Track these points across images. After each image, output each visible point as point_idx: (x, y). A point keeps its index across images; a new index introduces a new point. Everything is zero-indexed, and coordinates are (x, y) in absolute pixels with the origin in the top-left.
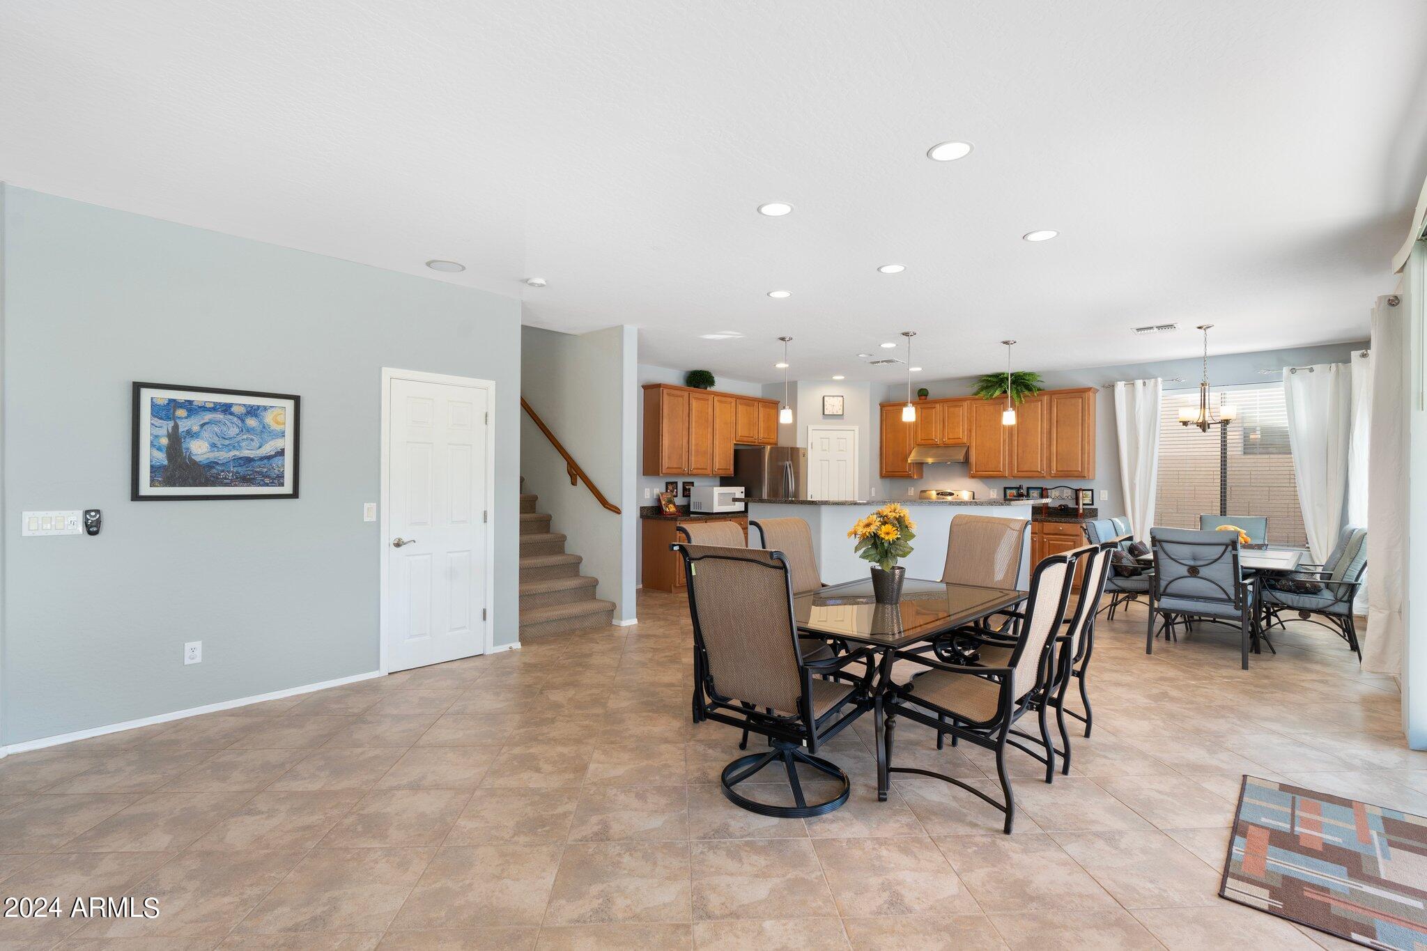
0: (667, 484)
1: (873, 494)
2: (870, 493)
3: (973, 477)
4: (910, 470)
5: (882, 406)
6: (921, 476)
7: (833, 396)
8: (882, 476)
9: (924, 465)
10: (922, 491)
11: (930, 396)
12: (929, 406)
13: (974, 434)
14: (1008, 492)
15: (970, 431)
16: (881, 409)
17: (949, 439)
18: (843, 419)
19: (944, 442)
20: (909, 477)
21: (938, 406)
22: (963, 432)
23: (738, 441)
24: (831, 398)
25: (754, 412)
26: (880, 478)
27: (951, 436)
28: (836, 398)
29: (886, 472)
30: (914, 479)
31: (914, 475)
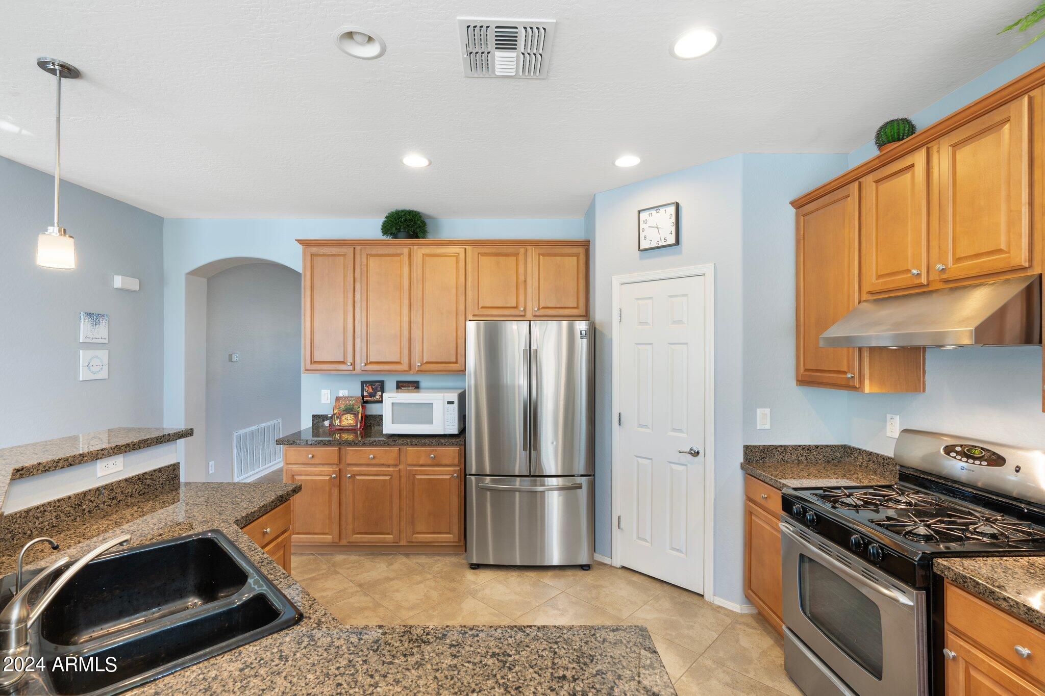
0: (363, 384)
1: (763, 424)
2: (749, 420)
4: (850, 368)
5: (800, 204)
7: (657, 208)
9: (929, 355)
10: (905, 432)
12: (896, 165)
17: (959, 261)
18: (679, 252)
19: (938, 272)
20: (852, 387)
22: (1009, 222)
24: (653, 212)
25: (517, 265)
26: (797, 385)
27: (962, 252)
28: (662, 210)
29: (806, 370)
30: (863, 391)
31: (861, 381)
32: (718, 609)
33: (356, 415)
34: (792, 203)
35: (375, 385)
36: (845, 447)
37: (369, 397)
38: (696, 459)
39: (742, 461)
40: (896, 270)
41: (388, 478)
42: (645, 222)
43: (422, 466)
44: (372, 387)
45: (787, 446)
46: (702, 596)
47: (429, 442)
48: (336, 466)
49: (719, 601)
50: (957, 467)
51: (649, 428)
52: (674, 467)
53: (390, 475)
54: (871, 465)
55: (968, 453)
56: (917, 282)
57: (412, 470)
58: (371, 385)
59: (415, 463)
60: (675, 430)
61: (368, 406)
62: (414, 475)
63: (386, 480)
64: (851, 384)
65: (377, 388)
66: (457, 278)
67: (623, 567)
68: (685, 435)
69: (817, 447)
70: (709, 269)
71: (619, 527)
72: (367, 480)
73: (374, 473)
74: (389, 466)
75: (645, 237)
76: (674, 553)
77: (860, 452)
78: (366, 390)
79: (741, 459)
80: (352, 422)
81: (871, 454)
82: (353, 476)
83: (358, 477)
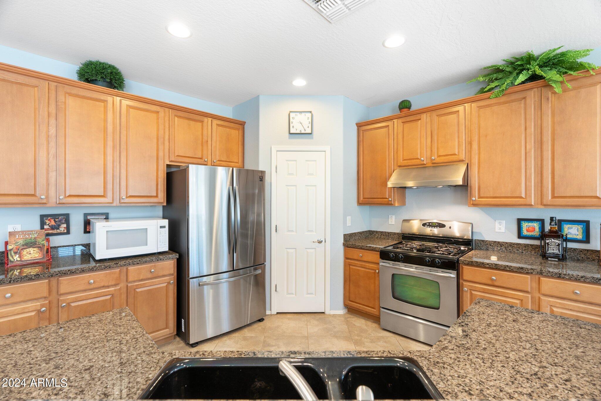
0: (43, 218)
1: (349, 223)
2: (345, 222)
3: (475, 205)
4: (390, 196)
5: (359, 126)
6: (403, 203)
7: (301, 112)
8: (360, 203)
9: (407, 191)
10: (404, 221)
11: (413, 108)
12: (412, 118)
13: (475, 146)
14: (525, 225)
15: (470, 143)
16: (358, 130)
17: (440, 156)
18: (312, 138)
19: (432, 160)
20: (389, 204)
21: (424, 116)
22: (459, 145)
23: (171, 161)
24: (298, 114)
25: (202, 129)
26: (357, 205)
27: (442, 153)
28: (303, 114)
29: (364, 198)
30: (395, 206)
31: (394, 202)
32: (334, 316)
33: (40, 248)
34: (357, 124)
35: (58, 218)
36: (369, 231)
37: (50, 230)
38: (320, 245)
39: (343, 242)
40: (412, 158)
41: (109, 297)
42: (293, 118)
43: (142, 280)
44: (54, 220)
45: (356, 233)
46: (324, 313)
47: (149, 260)
48: (44, 299)
49: (333, 312)
50: (428, 231)
51: (294, 232)
52: (309, 250)
53: (111, 294)
54: (382, 237)
55: (431, 225)
56: (422, 163)
57: (133, 285)
58: (54, 218)
59: (136, 279)
60: (309, 231)
61: (51, 238)
62: (135, 289)
63: (106, 300)
64: (390, 203)
65: (60, 221)
66: (158, 130)
67: (277, 313)
68: (315, 233)
69: (363, 232)
70: (328, 148)
71: (276, 291)
72: (85, 304)
73: (94, 296)
74: (108, 287)
75: (293, 127)
76: (309, 296)
77: (377, 232)
78: (47, 224)
79: (342, 241)
80: (37, 255)
81: (382, 232)
82: (69, 304)
83: (73, 305)
